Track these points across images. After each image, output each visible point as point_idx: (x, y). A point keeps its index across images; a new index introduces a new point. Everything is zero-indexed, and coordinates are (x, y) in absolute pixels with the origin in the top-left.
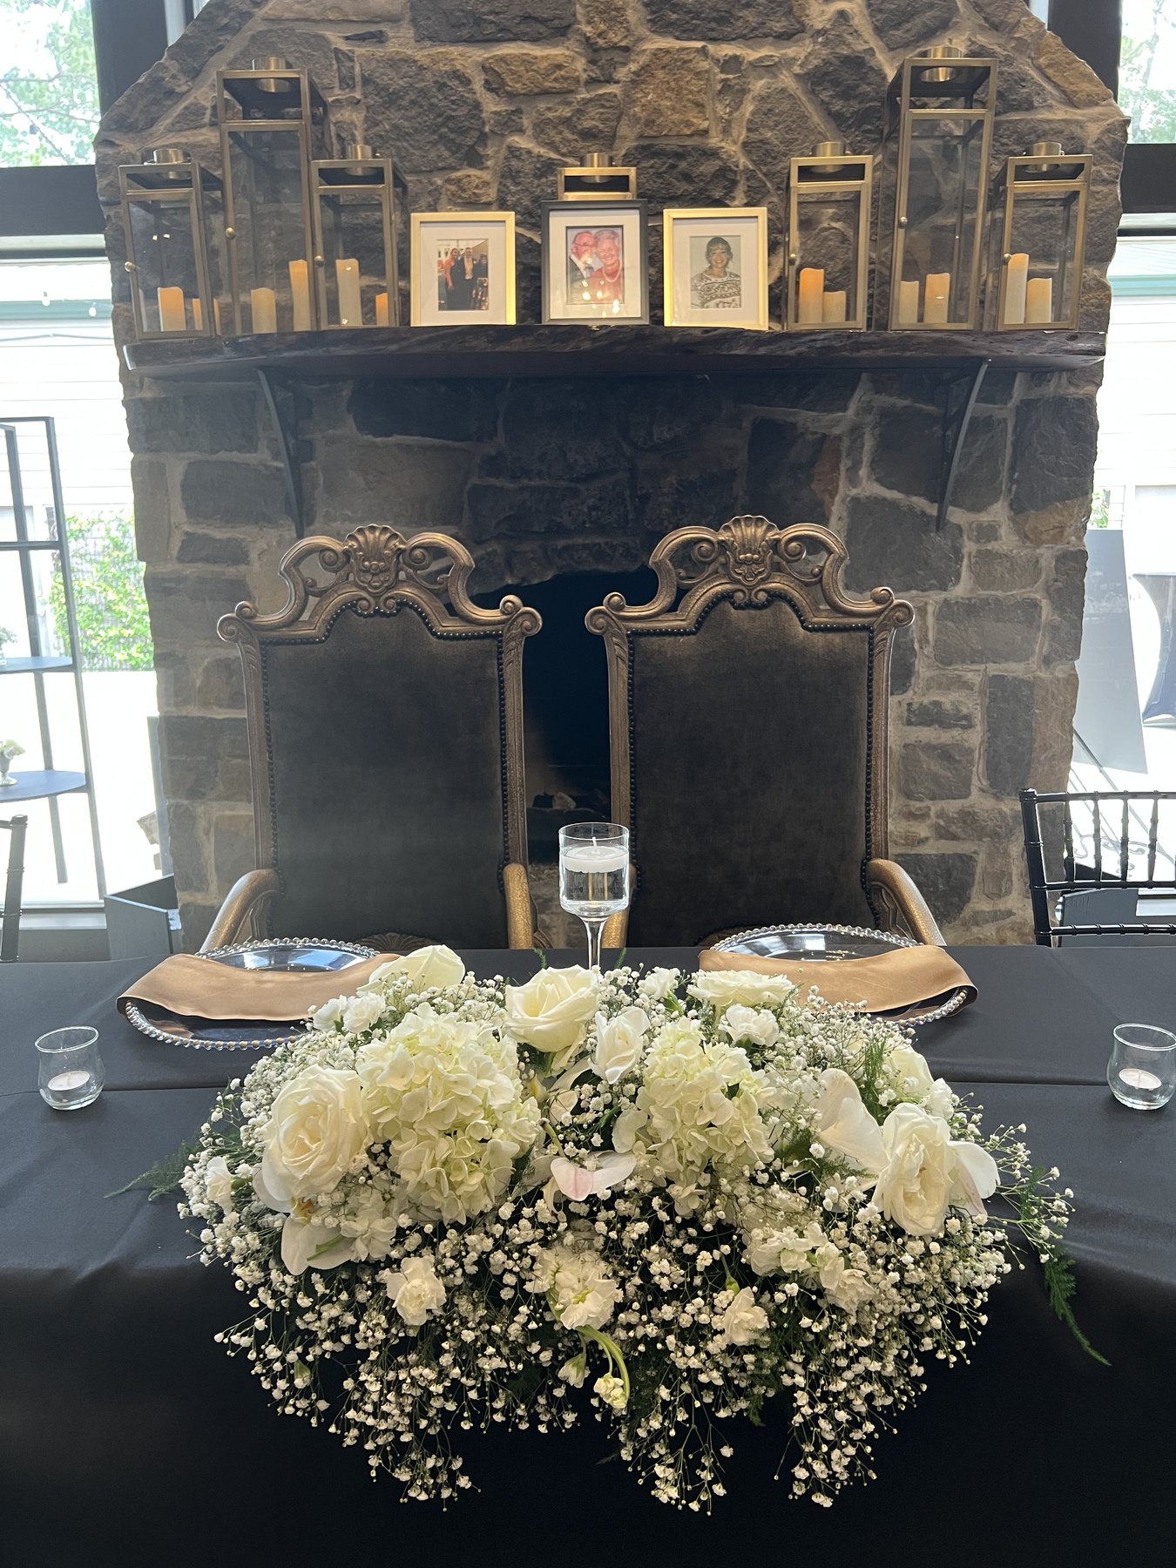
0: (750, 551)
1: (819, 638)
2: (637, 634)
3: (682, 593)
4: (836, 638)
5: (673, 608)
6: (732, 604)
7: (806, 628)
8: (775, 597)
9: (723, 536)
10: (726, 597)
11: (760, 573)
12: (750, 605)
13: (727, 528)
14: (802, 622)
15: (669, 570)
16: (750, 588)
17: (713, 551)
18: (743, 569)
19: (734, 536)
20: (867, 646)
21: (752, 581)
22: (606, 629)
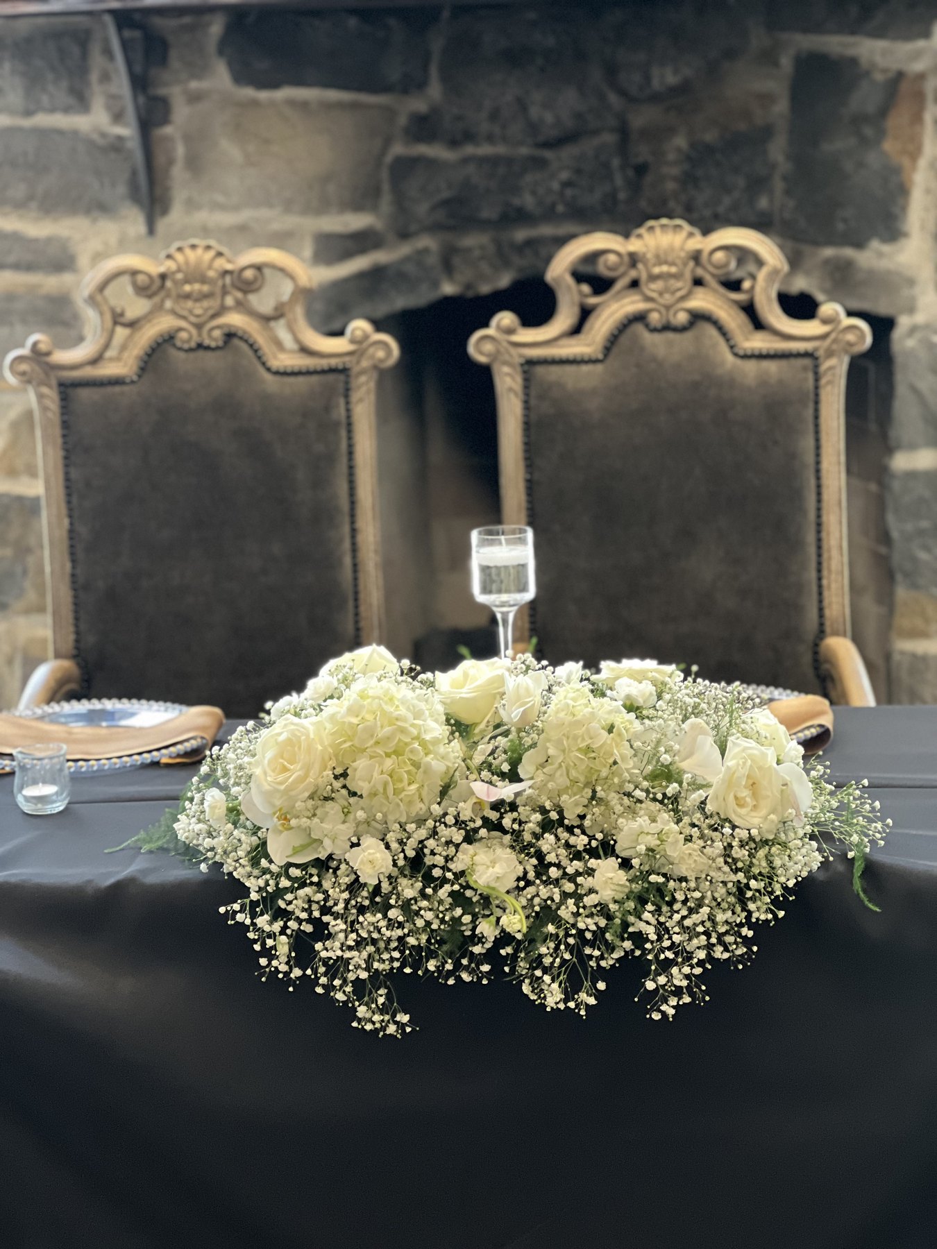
0: (666, 262)
1: (751, 367)
2: (530, 363)
3: (585, 313)
4: (772, 367)
5: (576, 330)
6: (647, 326)
7: (736, 355)
8: (698, 317)
9: (634, 245)
10: (640, 318)
11: (679, 289)
12: (667, 328)
13: (639, 236)
14: (732, 347)
15: (569, 288)
16: (668, 308)
17: (621, 263)
18: (658, 285)
19: (646, 246)
20: (810, 376)
21: (668, 299)
22: (495, 356)
